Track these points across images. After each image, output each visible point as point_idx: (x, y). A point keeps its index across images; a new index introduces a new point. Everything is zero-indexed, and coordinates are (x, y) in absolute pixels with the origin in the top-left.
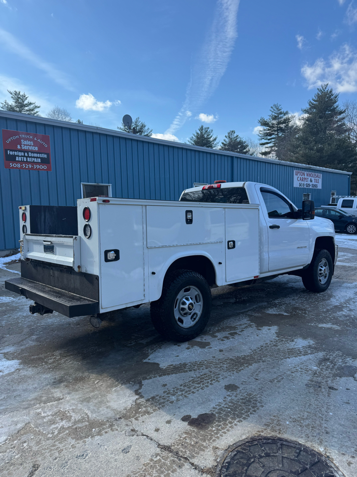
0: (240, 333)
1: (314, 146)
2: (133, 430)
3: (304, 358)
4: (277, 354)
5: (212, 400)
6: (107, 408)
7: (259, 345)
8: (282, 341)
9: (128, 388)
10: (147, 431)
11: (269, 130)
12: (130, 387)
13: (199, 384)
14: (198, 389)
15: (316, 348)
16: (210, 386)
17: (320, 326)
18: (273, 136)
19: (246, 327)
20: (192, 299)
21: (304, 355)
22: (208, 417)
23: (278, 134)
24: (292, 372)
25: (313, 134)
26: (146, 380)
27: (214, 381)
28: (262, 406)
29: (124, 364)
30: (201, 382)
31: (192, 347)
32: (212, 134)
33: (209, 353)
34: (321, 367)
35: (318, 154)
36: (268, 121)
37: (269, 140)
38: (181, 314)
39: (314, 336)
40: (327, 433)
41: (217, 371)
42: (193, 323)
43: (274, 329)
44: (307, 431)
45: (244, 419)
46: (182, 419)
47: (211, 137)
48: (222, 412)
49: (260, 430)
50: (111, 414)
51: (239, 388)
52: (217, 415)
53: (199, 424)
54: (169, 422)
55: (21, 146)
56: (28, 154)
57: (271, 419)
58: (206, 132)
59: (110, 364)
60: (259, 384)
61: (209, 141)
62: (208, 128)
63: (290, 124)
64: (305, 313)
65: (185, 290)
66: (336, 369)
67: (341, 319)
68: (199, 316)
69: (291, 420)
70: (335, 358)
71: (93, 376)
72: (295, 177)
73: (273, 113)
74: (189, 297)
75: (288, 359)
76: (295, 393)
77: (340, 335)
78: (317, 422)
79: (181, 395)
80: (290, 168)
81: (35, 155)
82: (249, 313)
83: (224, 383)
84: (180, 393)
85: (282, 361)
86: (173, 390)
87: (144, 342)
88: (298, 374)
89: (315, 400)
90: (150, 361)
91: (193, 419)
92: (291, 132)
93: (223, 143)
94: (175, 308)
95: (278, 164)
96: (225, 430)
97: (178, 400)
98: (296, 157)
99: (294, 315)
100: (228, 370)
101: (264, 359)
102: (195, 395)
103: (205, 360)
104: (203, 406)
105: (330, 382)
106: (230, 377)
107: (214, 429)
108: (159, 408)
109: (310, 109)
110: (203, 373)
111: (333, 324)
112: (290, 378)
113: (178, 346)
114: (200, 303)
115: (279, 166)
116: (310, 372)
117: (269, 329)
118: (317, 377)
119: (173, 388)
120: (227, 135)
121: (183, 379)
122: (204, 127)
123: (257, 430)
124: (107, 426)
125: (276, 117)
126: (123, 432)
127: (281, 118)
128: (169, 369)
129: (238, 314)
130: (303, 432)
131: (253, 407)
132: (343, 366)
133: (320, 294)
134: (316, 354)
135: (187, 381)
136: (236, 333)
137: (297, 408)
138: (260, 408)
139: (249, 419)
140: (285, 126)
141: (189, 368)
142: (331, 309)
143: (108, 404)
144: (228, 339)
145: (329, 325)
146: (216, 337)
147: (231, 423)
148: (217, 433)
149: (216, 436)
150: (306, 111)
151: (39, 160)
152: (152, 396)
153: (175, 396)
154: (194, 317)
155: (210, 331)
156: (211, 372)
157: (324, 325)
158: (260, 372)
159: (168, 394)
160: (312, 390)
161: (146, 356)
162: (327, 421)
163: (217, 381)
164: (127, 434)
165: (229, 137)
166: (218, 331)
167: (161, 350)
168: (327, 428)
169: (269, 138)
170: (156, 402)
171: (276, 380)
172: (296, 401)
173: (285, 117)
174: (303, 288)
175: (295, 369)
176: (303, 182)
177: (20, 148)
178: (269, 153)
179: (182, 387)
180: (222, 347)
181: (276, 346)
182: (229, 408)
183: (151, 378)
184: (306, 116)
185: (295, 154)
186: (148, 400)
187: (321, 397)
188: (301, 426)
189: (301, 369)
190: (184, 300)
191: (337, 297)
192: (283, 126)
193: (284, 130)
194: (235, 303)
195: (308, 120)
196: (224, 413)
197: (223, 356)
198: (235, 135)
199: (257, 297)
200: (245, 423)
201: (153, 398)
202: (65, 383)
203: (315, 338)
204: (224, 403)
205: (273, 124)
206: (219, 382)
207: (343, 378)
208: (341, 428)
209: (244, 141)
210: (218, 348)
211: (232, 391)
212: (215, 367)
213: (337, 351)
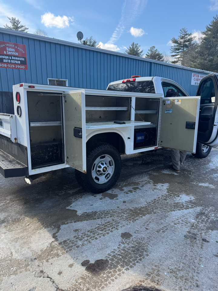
0: (141, 188)
1: (207, 58)
2: (42, 272)
3: (186, 211)
4: (165, 207)
5: (109, 246)
6: (29, 248)
7: (152, 199)
8: (171, 196)
9: (49, 231)
10: (52, 273)
11: (178, 46)
12: (51, 230)
13: (102, 230)
14: (100, 235)
15: (195, 203)
16: (110, 233)
17: (200, 184)
18: (180, 50)
19: (146, 184)
20: (106, 164)
21: (186, 209)
22: (102, 263)
23: (183, 49)
24: (175, 224)
25: (207, 49)
26: (64, 225)
27: (114, 229)
28: (147, 255)
29: (52, 210)
30: (104, 229)
31: (104, 198)
32: (140, 48)
33: (116, 203)
34: (198, 220)
35: (209, 63)
36: (178, 40)
37: (177, 53)
38: (98, 174)
39: (194, 193)
40: (197, 286)
41: (118, 220)
42: (106, 181)
43: (166, 186)
44: (181, 283)
45: (131, 267)
46: (82, 264)
47: (139, 50)
48: (115, 259)
49: (142, 280)
50: (29, 254)
51: (132, 236)
52: (110, 262)
53: (94, 270)
54: (71, 266)
55: (6, 52)
56: (11, 58)
57: (153, 269)
58: (136, 46)
59: (41, 210)
60: (148, 233)
61: (138, 53)
62: (137, 44)
63: (192, 42)
64: (190, 174)
65: (101, 157)
66: (209, 223)
67: (216, 180)
68: (111, 176)
69: (168, 270)
70: (210, 213)
71: (27, 219)
72: (193, 78)
73: (182, 35)
74: (104, 162)
75: (173, 211)
76: (175, 244)
77: (214, 193)
78: (190, 274)
79: (87, 240)
80: (189, 71)
81: (17, 58)
82: (150, 172)
83: (121, 231)
84: (86, 239)
85: (168, 213)
86: (81, 235)
87: (71, 192)
88: (180, 226)
89: (191, 251)
90: (71, 209)
91: (91, 264)
92: (192, 48)
93: (147, 55)
94: (93, 170)
95: (181, 69)
96: (113, 278)
97: (83, 245)
98: (194, 65)
99: (182, 175)
100: (127, 219)
101: (155, 210)
102: (97, 241)
103: (112, 210)
104: (101, 252)
105: (203, 234)
106: (127, 226)
107: (105, 276)
108: (67, 252)
109: (207, 31)
110: (107, 221)
111: (210, 184)
112: (173, 229)
113: (95, 196)
114: (112, 167)
115: (182, 70)
116: (189, 224)
117: (163, 186)
118: (194, 229)
119: (82, 234)
120: (150, 49)
121: (91, 225)
122: (135, 44)
123: (139, 279)
124: (23, 266)
125: (183, 37)
126: (34, 273)
127: (186, 38)
128: (83, 216)
129: (142, 173)
130: (177, 284)
131: (140, 256)
132: (215, 220)
133: (202, 160)
134: (195, 208)
135: (94, 228)
136: (138, 188)
137: (175, 259)
138: (146, 257)
139: (135, 267)
140: (189, 44)
141: (98, 216)
142: (209, 171)
143: (30, 245)
144: (131, 192)
145: (206, 185)
146: (123, 190)
147: (119, 270)
148: (106, 280)
149: (105, 283)
150: (204, 33)
151: (19, 62)
152: (65, 239)
153: (82, 241)
154: (108, 176)
155: (119, 185)
156: (113, 220)
157: (203, 184)
158: (150, 222)
159: (76, 239)
160: (188, 241)
161: (69, 204)
162: (199, 273)
163: (116, 229)
164: (36, 275)
165: (151, 51)
166: (126, 186)
167: (81, 199)
168: (198, 281)
169: (177, 51)
170: (66, 246)
171: (162, 231)
172: (175, 252)
173: (189, 37)
174: (191, 155)
175: (178, 221)
176: (197, 82)
177: (6, 53)
178: (177, 62)
179: (89, 233)
180: (126, 199)
181: (166, 200)
182: (121, 255)
183: (68, 223)
184: (204, 36)
185: (194, 63)
186: (60, 244)
187: (195, 248)
188: (176, 277)
189: (182, 221)
190: (100, 164)
191: (214, 162)
192: (187, 43)
193: (188, 46)
194: (142, 164)
195: (205, 39)
196: (116, 260)
197: (125, 206)
198: (155, 49)
199: (158, 160)
200: (131, 272)
201: (65, 242)
202: (5, 224)
203: (195, 194)
204: (118, 250)
205: (181, 42)
206: (118, 230)
207: (214, 231)
208: (209, 281)
209: (160, 53)
210: (122, 200)
211: (126, 239)
212: (118, 216)
213: (211, 206)
